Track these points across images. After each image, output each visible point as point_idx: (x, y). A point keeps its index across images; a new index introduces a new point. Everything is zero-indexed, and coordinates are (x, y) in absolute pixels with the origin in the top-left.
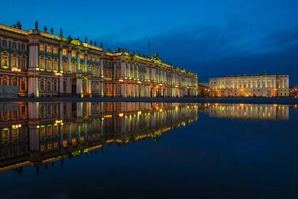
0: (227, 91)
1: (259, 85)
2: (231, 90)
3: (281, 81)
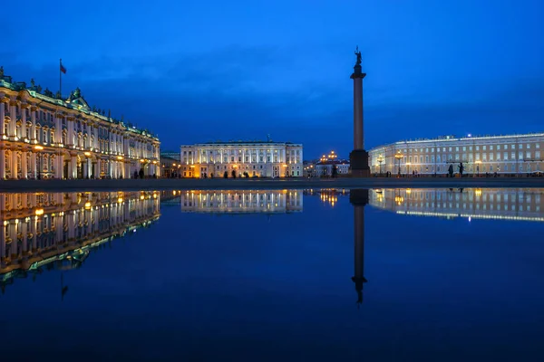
0: (211, 167)
1: (261, 159)
2: (218, 166)
3: (293, 154)
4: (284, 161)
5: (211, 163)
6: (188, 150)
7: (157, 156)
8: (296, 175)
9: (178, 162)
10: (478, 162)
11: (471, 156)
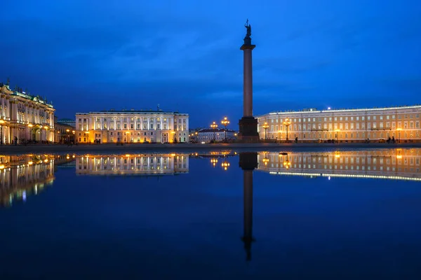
0: (105, 133)
1: (152, 126)
2: (110, 133)
3: (180, 122)
4: (173, 128)
5: (105, 129)
6: (83, 117)
7: (51, 122)
8: (182, 141)
9: (74, 128)
10: (337, 130)
11: (330, 126)
